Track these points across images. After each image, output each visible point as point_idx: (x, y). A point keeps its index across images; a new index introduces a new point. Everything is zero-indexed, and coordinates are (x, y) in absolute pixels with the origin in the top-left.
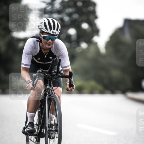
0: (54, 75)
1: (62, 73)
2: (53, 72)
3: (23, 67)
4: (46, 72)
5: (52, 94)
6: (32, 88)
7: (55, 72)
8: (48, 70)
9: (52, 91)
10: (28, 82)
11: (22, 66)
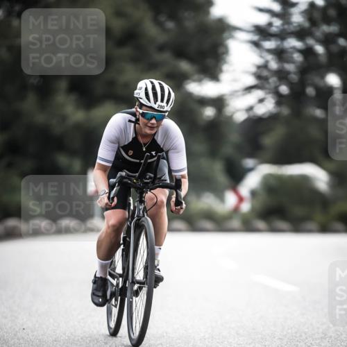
0: (147, 183)
1: (163, 180)
2: (148, 177)
3: (100, 164)
4: (134, 177)
5: (144, 216)
6: (107, 204)
7: (150, 178)
8: (137, 174)
9: (143, 212)
10: (102, 193)
11: (98, 161)
